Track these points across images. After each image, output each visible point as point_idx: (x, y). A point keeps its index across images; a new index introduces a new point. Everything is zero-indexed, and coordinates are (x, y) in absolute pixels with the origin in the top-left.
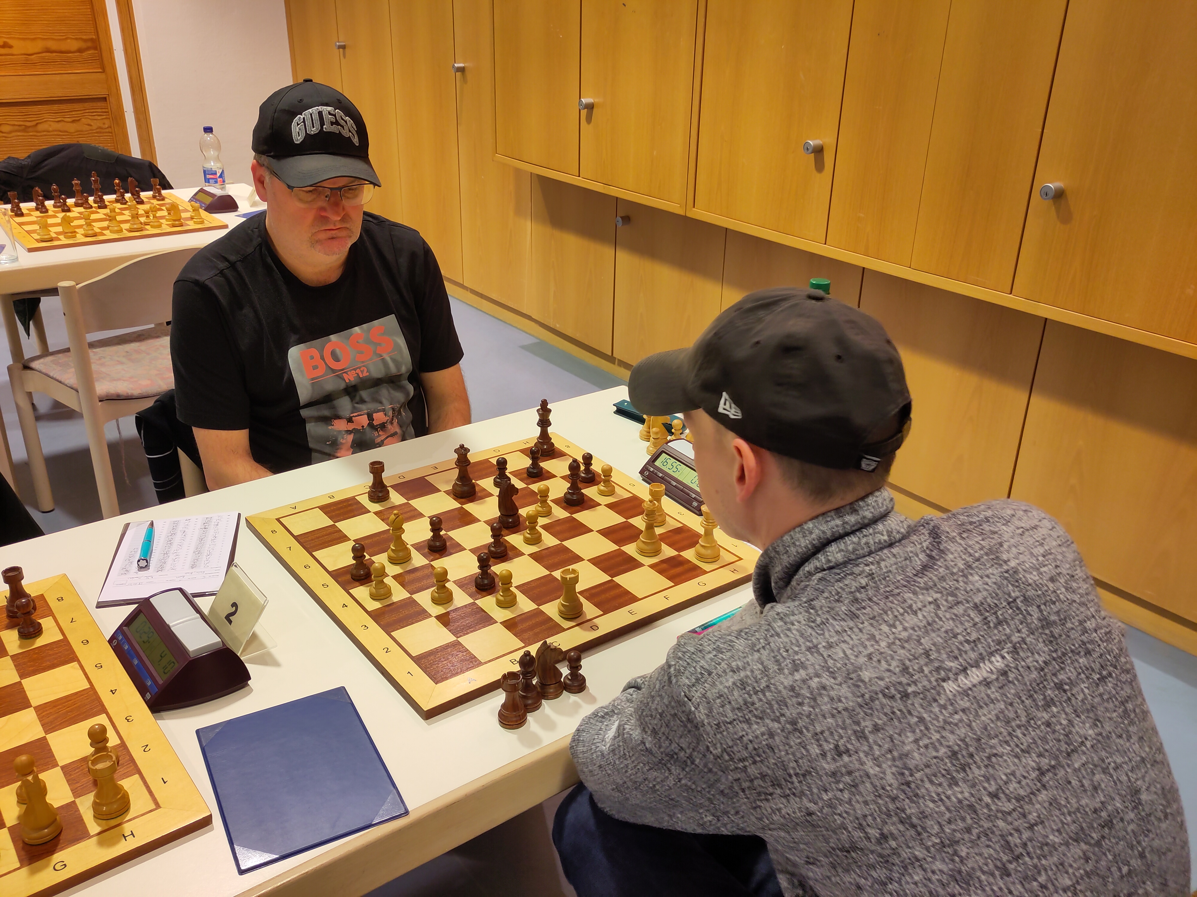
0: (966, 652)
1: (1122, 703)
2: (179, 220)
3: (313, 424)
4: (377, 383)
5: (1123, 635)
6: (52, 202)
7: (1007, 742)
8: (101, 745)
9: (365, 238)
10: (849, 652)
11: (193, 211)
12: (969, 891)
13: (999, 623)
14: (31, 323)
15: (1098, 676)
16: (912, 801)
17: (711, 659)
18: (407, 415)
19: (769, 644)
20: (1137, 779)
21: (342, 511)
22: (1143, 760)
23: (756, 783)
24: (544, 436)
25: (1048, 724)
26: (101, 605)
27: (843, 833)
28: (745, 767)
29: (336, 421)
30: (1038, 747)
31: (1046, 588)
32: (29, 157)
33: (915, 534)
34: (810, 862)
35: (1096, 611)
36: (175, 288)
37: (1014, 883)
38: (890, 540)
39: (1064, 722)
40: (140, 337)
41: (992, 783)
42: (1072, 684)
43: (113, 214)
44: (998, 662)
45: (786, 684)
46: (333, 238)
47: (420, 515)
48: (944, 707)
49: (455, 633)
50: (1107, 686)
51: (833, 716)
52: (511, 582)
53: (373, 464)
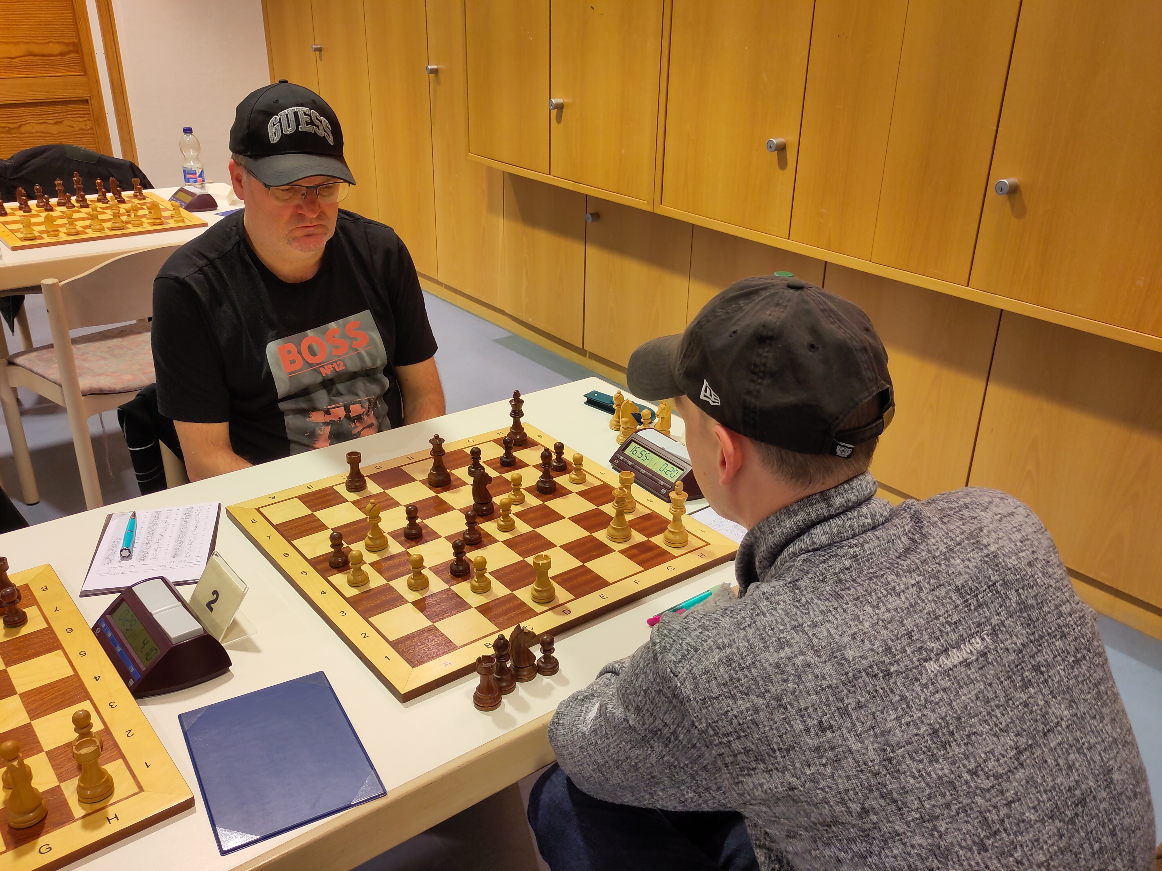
0: (947, 633)
1: (1096, 685)
2: (160, 219)
3: (291, 416)
4: (353, 376)
5: (1095, 620)
6: (35, 202)
7: (986, 721)
8: (85, 730)
9: (341, 235)
10: (833, 631)
11: (174, 209)
12: (948, 865)
13: (980, 606)
14: (15, 320)
15: (1073, 659)
16: (893, 777)
17: (698, 637)
18: (382, 407)
19: (755, 622)
20: (1109, 759)
21: (320, 500)
22: (1115, 741)
23: (739, 757)
24: (517, 427)
25: (1026, 705)
26: (84, 594)
27: (825, 808)
28: (729, 742)
29: (313, 413)
30: (1016, 727)
31: (1024, 573)
32: (12, 157)
33: (897, 518)
34: (791, 835)
35: (1071, 596)
36: (155, 285)
37: (991, 858)
38: (874, 523)
39: (1041, 703)
40: (122, 333)
41: (972, 760)
42: (1048, 665)
43: (95, 213)
44: (978, 644)
45: (771, 661)
46: (309, 235)
47: (397, 504)
48: (926, 686)
49: (430, 618)
50: (1082, 669)
51: (817, 693)
52: (485, 569)
53: (350, 454)
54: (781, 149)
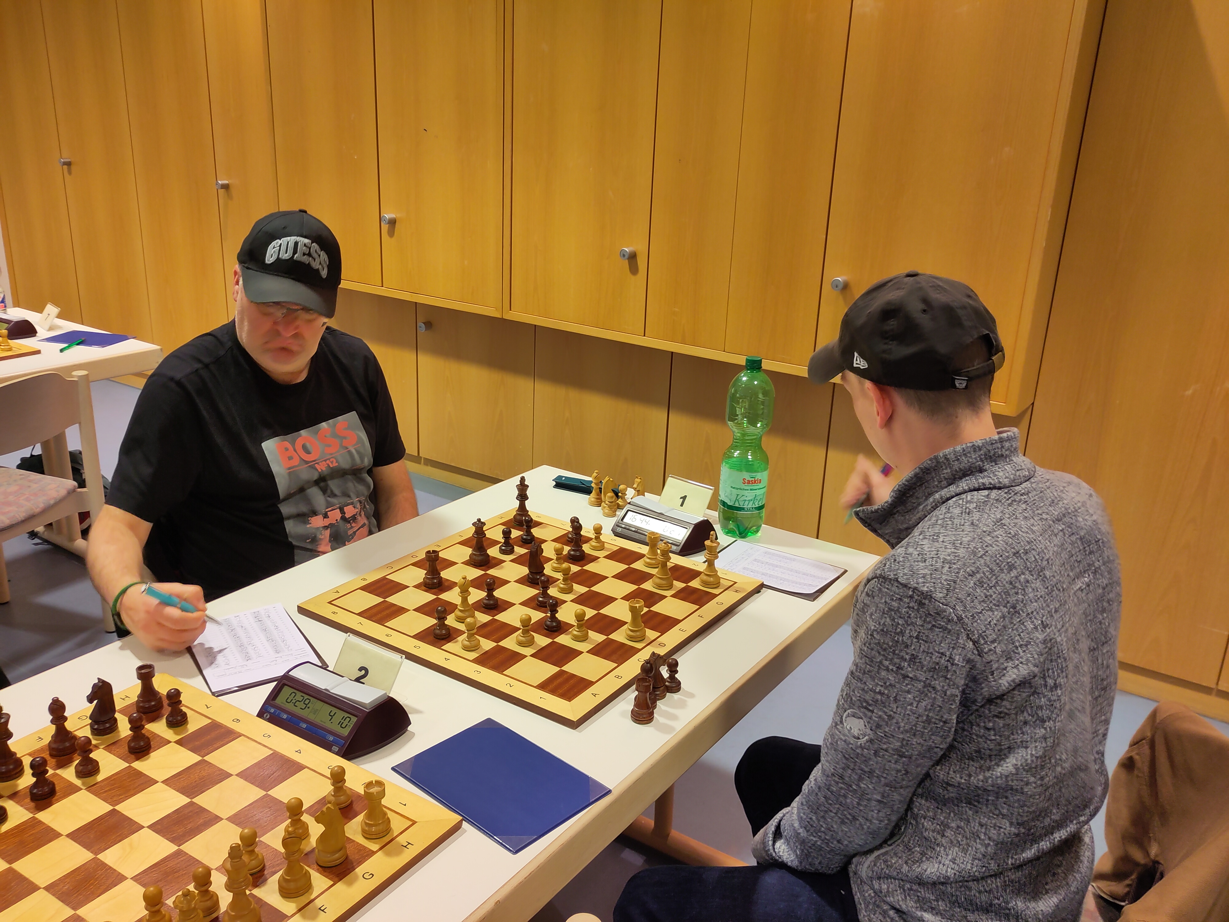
3: (291, 522)
4: (344, 474)
8: (340, 784)
18: (369, 508)
21: (383, 589)
24: (522, 508)
29: (312, 518)
54: (633, 257)
